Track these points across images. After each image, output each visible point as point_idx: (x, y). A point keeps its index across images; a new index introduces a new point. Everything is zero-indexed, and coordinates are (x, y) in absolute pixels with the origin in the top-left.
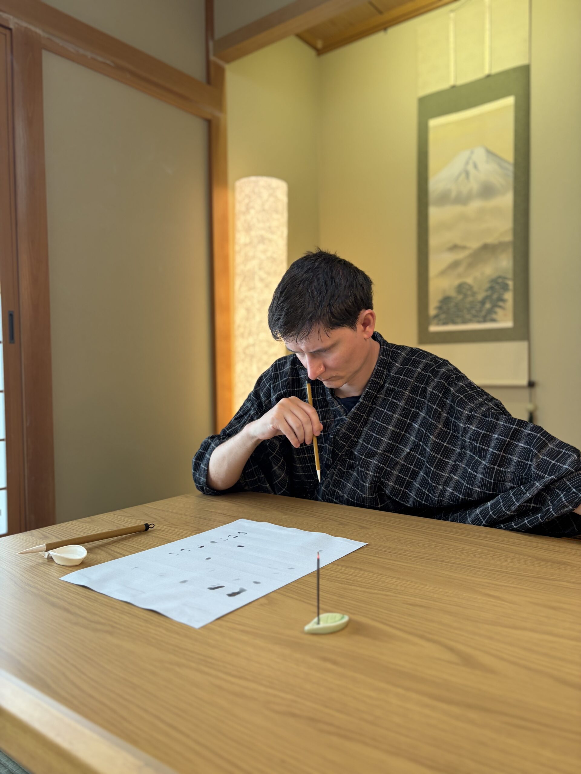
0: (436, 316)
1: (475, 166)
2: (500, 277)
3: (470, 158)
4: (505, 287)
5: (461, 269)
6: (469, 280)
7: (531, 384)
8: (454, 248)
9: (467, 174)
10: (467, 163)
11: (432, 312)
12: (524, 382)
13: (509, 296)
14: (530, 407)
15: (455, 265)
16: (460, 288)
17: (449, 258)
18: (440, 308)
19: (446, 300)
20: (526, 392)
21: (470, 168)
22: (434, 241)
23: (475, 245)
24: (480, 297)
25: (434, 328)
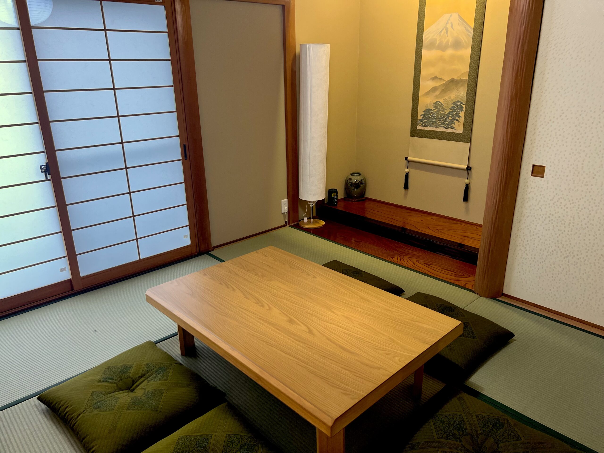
0: (421, 120)
1: (452, 26)
2: (458, 101)
3: (449, 19)
4: (461, 109)
5: (437, 93)
6: (442, 101)
7: (469, 169)
8: (435, 78)
9: (447, 30)
10: (447, 23)
11: (419, 118)
12: (465, 167)
13: (462, 114)
14: (467, 181)
15: (434, 89)
16: (436, 104)
17: (431, 84)
18: (424, 115)
19: (428, 111)
20: (466, 172)
21: (449, 26)
22: (423, 73)
23: (447, 78)
24: (447, 112)
25: (419, 128)
